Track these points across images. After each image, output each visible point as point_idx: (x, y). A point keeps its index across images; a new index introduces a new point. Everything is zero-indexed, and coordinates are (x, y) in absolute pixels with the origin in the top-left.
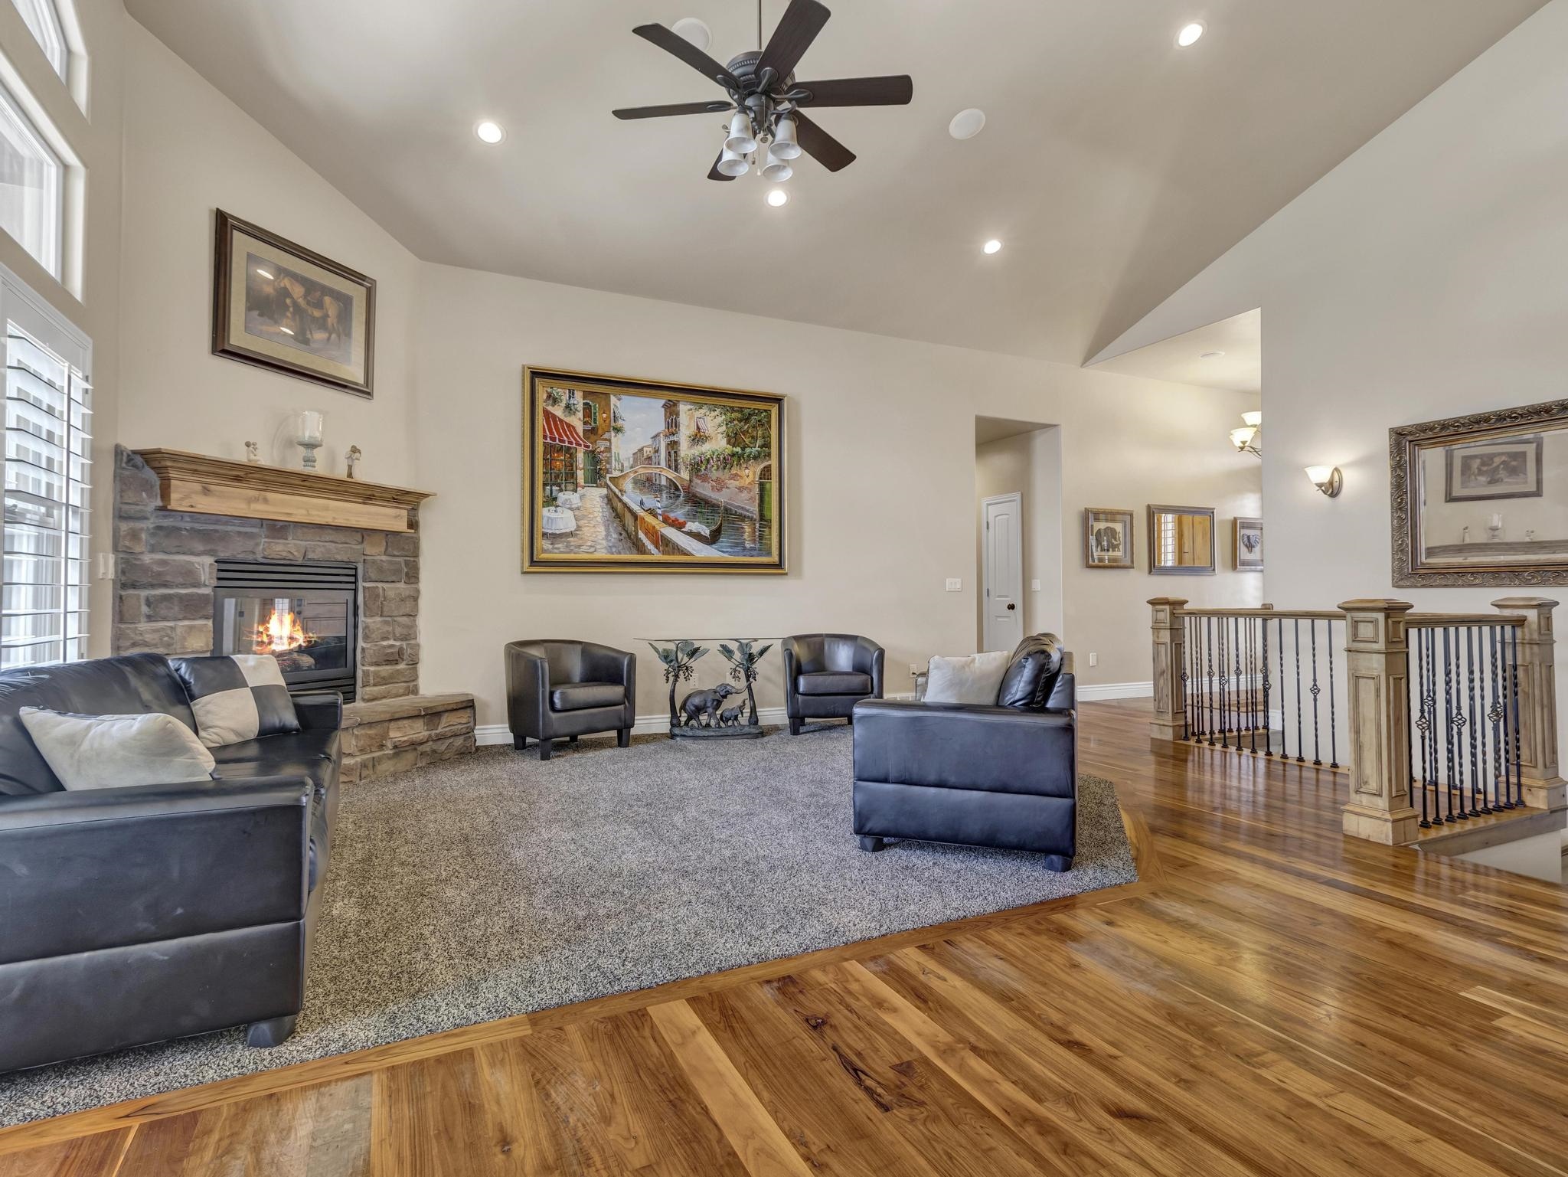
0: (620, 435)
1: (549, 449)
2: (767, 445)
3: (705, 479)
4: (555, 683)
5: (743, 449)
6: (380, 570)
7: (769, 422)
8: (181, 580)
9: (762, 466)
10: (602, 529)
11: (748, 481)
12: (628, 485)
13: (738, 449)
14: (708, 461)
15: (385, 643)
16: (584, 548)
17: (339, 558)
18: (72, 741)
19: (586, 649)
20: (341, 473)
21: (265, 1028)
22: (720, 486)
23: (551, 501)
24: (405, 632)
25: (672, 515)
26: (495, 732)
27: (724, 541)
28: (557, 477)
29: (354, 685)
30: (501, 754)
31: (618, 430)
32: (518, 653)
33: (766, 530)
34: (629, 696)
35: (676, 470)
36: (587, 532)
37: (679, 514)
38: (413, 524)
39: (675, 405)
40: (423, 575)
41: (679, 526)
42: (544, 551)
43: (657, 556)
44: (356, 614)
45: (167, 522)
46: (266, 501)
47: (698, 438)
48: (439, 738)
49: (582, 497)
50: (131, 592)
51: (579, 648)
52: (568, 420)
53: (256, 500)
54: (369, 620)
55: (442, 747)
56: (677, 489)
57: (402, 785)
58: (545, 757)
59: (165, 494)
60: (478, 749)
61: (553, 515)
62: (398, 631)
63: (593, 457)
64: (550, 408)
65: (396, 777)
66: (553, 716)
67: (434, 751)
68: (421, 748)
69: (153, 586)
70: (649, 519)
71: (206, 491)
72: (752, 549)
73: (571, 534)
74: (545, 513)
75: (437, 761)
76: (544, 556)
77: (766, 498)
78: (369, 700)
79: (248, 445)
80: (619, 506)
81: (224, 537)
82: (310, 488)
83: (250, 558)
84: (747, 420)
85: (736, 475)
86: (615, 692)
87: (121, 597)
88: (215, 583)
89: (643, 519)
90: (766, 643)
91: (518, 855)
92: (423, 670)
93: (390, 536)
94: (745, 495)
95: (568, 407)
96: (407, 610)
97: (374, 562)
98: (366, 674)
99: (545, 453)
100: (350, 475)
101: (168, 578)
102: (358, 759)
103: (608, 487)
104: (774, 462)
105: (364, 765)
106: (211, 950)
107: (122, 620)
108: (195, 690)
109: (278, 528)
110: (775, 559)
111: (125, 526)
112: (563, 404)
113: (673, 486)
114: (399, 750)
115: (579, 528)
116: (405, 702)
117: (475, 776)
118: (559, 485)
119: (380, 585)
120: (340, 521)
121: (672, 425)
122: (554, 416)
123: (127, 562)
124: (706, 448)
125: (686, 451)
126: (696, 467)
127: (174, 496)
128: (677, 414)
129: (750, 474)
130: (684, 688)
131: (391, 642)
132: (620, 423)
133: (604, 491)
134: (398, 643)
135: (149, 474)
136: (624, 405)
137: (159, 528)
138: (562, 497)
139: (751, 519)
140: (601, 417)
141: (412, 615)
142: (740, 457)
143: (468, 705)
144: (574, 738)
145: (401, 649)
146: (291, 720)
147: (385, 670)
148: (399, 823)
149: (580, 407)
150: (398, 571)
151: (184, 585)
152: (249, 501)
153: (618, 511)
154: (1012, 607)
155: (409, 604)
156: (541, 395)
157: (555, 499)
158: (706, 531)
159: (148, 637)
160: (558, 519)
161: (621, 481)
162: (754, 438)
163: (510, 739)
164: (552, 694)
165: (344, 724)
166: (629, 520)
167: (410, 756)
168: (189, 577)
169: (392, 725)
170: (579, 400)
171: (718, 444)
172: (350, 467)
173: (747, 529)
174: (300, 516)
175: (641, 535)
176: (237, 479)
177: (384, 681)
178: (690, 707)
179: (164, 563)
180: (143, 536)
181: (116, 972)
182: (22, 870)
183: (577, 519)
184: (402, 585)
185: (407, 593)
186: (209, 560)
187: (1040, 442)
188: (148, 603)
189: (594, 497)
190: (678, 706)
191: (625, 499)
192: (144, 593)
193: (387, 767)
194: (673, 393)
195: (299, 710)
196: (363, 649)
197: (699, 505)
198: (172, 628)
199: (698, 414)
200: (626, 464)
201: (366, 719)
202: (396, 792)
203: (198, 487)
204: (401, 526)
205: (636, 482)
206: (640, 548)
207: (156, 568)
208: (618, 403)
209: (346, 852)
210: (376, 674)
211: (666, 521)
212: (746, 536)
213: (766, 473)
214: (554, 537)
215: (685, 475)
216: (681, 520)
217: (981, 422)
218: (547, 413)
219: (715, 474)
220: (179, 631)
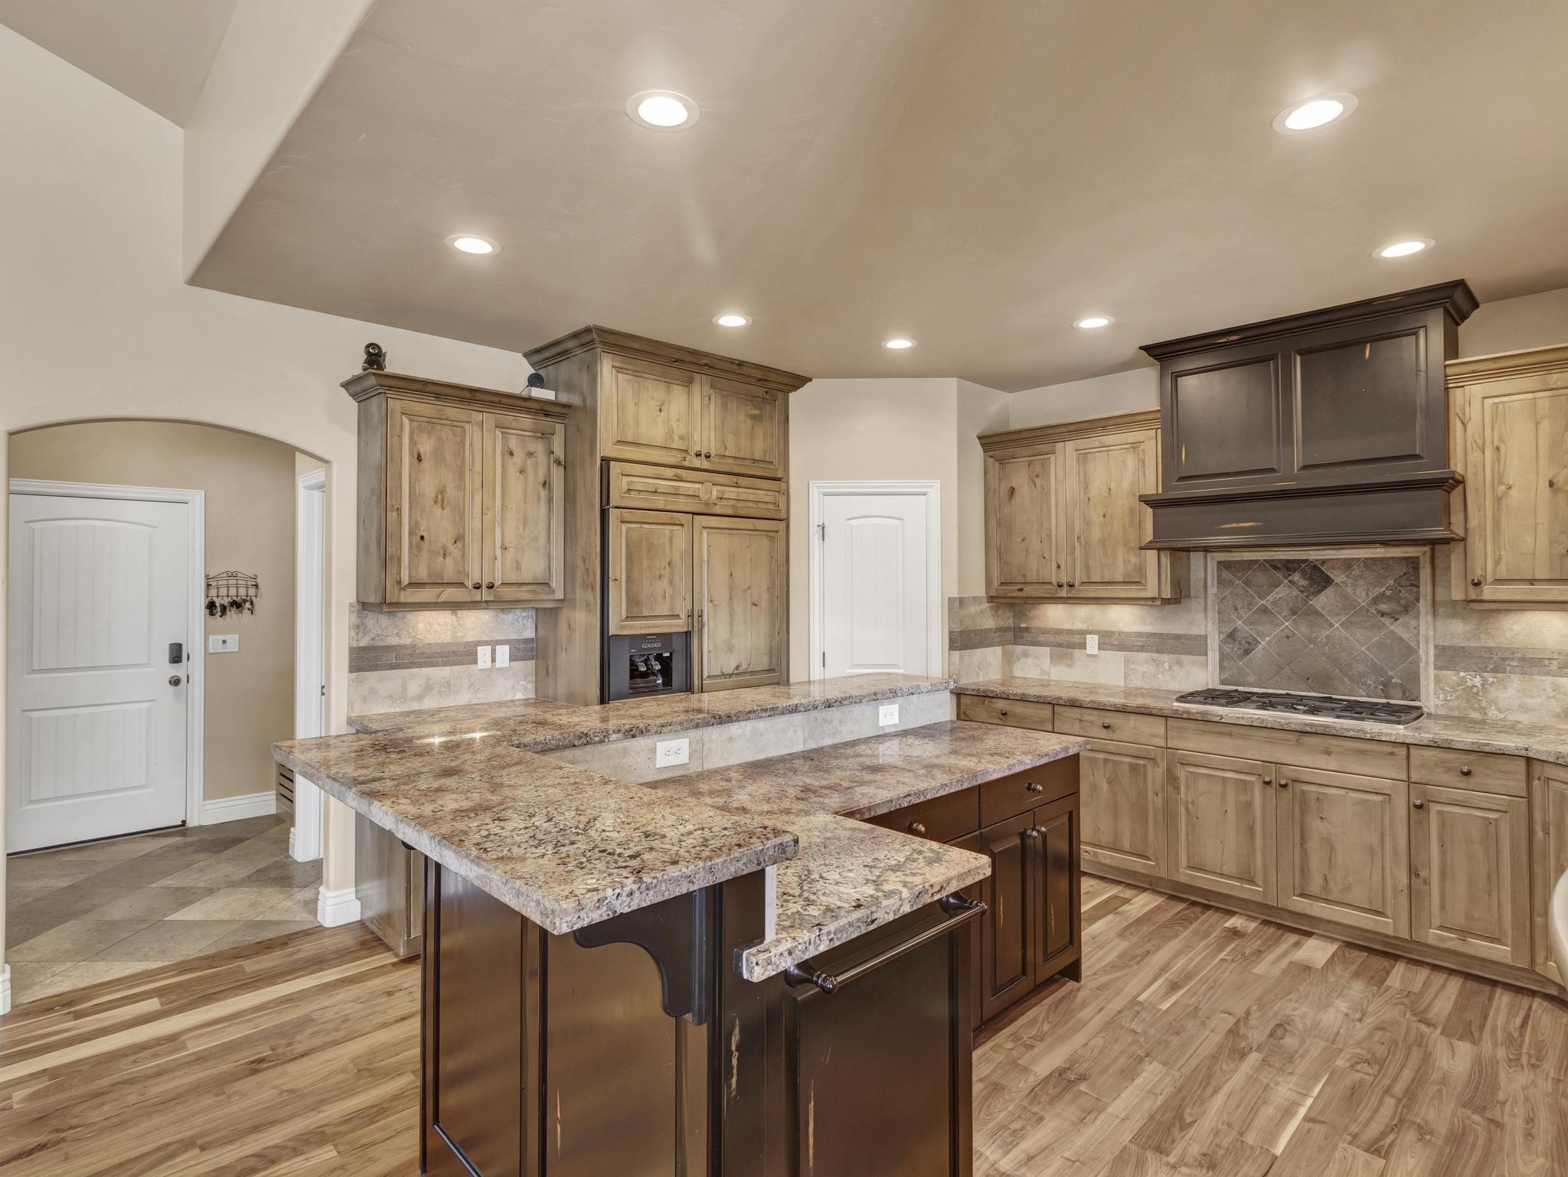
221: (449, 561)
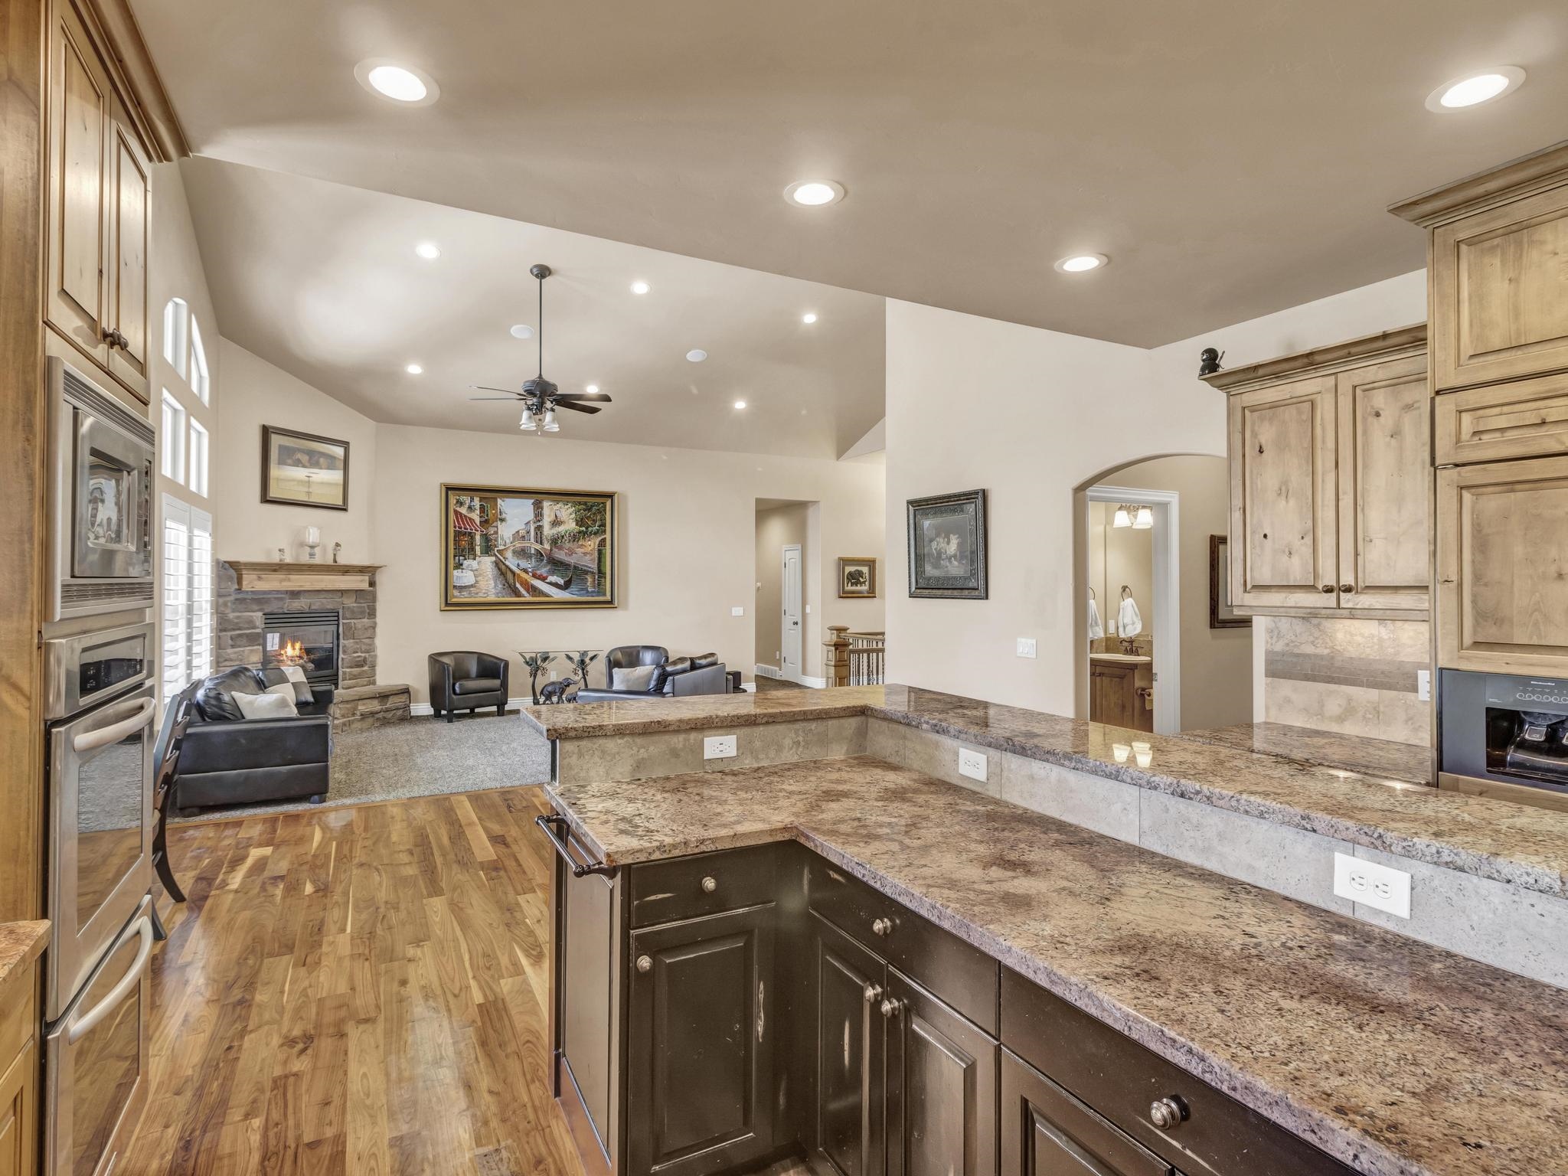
0: (504, 523)
1: (458, 534)
2: (603, 525)
3: (560, 548)
4: (456, 679)
5: (587, 528)
6: (353, 612)
7: (605, 510)
8: (247, 626)
9: (600, 538)
10: (492, 582)
11: (590, 548)
12: (509, 554)
13: (584, 529)
14: (563, 537)
15: (355, 655)
16: (481, 595)
17: (328, 607)
18: (251, 703)
19: (480, 656)
20: (330, 562)
21: (316, 797)
22: (571, 552)
23: (459, 566)
24: (367, 647)
25: (538, 572)
26: (423, 707)
27: (573, 588)
28: (463, 550)
29: (337, 679)
30: (424, 720)
31: (502, 520)
32: (435, 659)
33: (603, 580)
34: (504, 685)
35: (541, 543)
36: (482, 584)
37: (543, 571)
38: (372, 584)
39: (540, 502)
40: (378, 614)
41: (543, 579)
42: (456, 597)
43: (528, 598)
44: (338, 639)
45: (240, 596)
46: (289, 580)
47: (556, 523)
48: (387, 711)
49: (479, 563)
50: (224, 633)
51: (476, 656)
52: (469, 515)
53: (284, 580)
54: (345, 642)
55: (389, 715)
56: (542, 555)
57: (365, 734)
58: (450, 721)
59: (240, 581)
60: (412, 717)
61: (460, 575)
62: (364, 648)
63: (486, 538)
64: (458, 509)
65: (362, 731)
66: (454, 696)
67: (385, 718)
68: (377, 716)
69: (234, 630)
70: (524, 575)
71: (260, 578)
72: (592, 592)
73: (472, 586)
74: (456, 573)
75: (385, 723)
76: (455, 600)
77: (603, 559)
78: (346, 689)
79: (280, 550)
80: (503, 567)
81: (267, 601)
82: (313, 571)
83: (281, 611)
84: (590, 510)
85: (582, 545)
86: (496, 683)
87: (219, 637)
88: (263, 626)
89: (519, 575)
90: (595, 653)
91: (419, 761)
92: (379, 669)
93: (358, 593)
94: (588, 557)
95: (470, 507)
96: (369, 635)
97: (349, 608)
98: (344, 673)
99: (455, 537)
100: (335, 561)
101: (241, 625)
102: (341, 721)
103: (496, 556)
104: (608, 536)
105: (344, 724)
106: (299, 770)
107: (220, 649)
108: (267, 684)
109: (295, 594)
110: (608, 597)
111: (221, 600)
112: (467, 506)
113: (539, 553)
114: (364, 716)
115: (477, 582)
116: (368, 690)
117: (407, 730)
118: (464, 556)
119: (352, 621)
120: (330, 587)
121: (539, 515)
122: (461, 514)
123: (222, 618)
124: (561, 529)
125: (548, 531)
126: (555, 541)
127: (244, 583)
128: (542, 509)
129: (592, 544)
130: (541, 681)
131: (359, 654)
132: (504, 516)
133: (494, 559)
134: (363, 655)
135: (232, 572)
136: (506, 505)
137: (236, 599)
138: (466, 563)
139: (593, 573)
140: (492, 512)
141: (372, 638)
142: (584, 533)
143: (406, 691)
144: (472, 710)
145: (365, 658)
146: (310, 699)
147: (356, 670)
148: (364, 750)
149: (478, 507)
150: (363, 612)
151: (248, 629)
152: (281, 581)
153: (502, 570)
154: (796, 623)
155: (370, 631)
156: (453, 501)
157: (462, 565)
158: (561, 582)
159: (232, 656)
160: (463, 577)
161: (505, 552)
162: (595, 521)
163: (431, 711)
164: (454, 685)
165: (335, 701)
166: (509, 576)
167: (370, 720)
168: (251, 624)
169: (360, 702)
170: (477, 503)
171: (570, 526)
172: (335, 555)
173: (590, 580)
174: (308, 587)
175: (518, 585)
176: (275, 571)
177: (354, 677)
178: (545, 692)
179: (238, 617)
180: (229, 604)
181: (271, 775)
182: (243, 741)
183: (475, 576)
184: (365, 620)
185: (369, 625)
186: (260, 614)
187: (811, 512)
188: (232, 639)
189: (487, 563)
190: (538, 692)
191: (507, 563)
192: (230, 634)
193: (357, 725)
194: (538, 496)
195: (314, 693)
196: (343, 659)
197: (557, 565)
198: (243, 651)
199: (556, 508)
200: (508, 541)
201: (346, 699)
202: (361, 738)
203: (255, 577)
204: (365, 586)
205: (514, 552)
206: (517, 594)
207: (236, 621)
208: (503, 504)
209: (338, 760)
210: (350, 673)
211: (534, 576)
212: (588, 584)
213: (603, 543)
214: (461, 588)
215: (547, 546)
216: (545, 575)
217: (758, 501)
218: (456, 512)
219: (567, 545)
220: (246, 652)
221: (1296, 560)
